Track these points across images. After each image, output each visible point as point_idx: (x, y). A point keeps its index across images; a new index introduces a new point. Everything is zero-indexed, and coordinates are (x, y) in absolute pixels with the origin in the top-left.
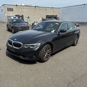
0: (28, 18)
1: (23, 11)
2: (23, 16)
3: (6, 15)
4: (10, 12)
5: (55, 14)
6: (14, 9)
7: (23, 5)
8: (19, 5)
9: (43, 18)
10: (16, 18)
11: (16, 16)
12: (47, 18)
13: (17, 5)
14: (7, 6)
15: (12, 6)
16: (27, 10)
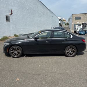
4: (77, 20)
6: (81, 18)
10: (81, 26)
13: (85, 14)
14: (75, 15)
15: (80, 15)
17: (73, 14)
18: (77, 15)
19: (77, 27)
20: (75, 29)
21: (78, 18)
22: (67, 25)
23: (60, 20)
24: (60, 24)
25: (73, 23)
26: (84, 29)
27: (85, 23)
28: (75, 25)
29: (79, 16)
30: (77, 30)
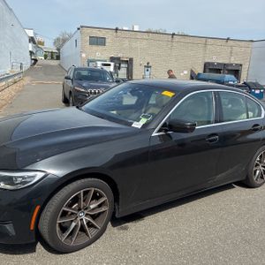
0: (148, 67)
1: (134, 45)
2: (131, 60)
3: (84, 55)
4: (95, 47)
5: (234, 61)
6: (107, 40)
7: (136, 28)
8: (125, 28)
9: (192, 71)
10: (109, 65)
11: (112, 59)
12: (207, 70)
13: (117, 29)
14: (89, 30)
15: (104, 31)
16: (145, 42)
21: (98, 41)
22: (52, 58)
23: (32, 40)
24: (31, 53)
29: (100, 34)
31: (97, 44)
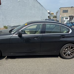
4: (64, 13)
10: (68, 18)
13: (72, 7)
14: (63, 9)
17: (61, 8)
18: (65, 8)
19: (64, 20)
20: (62, 21)
21: (65, 11)
22: (55, 18)
23: (49, 13)
24: (49, 17)
25: (61, 16)
26: (71, 22)
27: (72, 16)
28: (63, 18)
29: (66, 9)
30: (65, 22)
31: (65, 12)
